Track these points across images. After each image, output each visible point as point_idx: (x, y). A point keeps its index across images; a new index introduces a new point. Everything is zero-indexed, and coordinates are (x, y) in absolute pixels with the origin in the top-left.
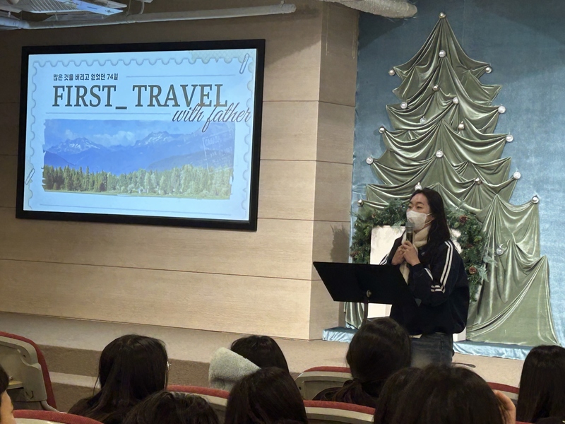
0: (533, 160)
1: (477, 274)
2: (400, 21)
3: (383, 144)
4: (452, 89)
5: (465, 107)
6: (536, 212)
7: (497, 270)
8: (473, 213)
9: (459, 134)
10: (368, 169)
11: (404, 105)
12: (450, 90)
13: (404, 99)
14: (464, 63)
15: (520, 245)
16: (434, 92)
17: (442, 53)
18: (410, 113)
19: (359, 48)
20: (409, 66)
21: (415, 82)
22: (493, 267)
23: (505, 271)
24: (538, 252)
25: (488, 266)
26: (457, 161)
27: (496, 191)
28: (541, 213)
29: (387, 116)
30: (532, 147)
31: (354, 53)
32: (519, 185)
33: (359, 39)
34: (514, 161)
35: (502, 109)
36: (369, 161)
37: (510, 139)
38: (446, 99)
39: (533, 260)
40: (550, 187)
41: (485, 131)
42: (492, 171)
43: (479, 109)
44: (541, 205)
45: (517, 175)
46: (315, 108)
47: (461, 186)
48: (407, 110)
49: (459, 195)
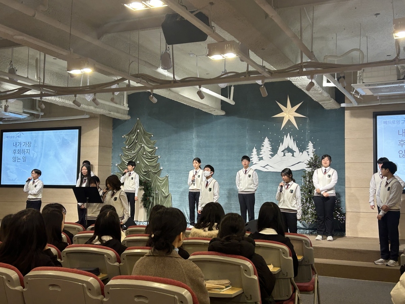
0: (166, 163)
1: (149, 199)
2: (125, 121)
3: (121, 159)
4: (142, 142)
5: (146, 147)
6: (168, 179)
7: (156, 198)
8: (148, 180)
9: (144, 156)
10: (116, 168)
11: (127, 147)
12: (141, 142)
13: (127, 145)
14: (145, 134)
15: (163, 190)
16: (136, 143)
17: (138, 131)
18: (129, 149)
19: (113, 129)
20: (128, 135)
21: (131, 140)
22: (155, 197)
23: (158, 199)
24: (168, 192)
25: (153, 197)
26: (144, 164)
27: (156, 173)
28: (169, 180)
29: (122, 151)
30: (166, 159)
31: (111, 131)
32: (162, 171)
33: (113, 126)
34: (161, 164)
35: (157, 148)
36: (117, 165)
37: (159, 157)
38: (140, 145)
39: (167, 195)
40: (171, 172)
41: (152, 155)
42: (154, 167)
43: (150, 148)
44: (169, 177)
45: (162, 168)
46: (97, 148)
47: (145, 172)
48: (128, 148)
49: (144, 175)
